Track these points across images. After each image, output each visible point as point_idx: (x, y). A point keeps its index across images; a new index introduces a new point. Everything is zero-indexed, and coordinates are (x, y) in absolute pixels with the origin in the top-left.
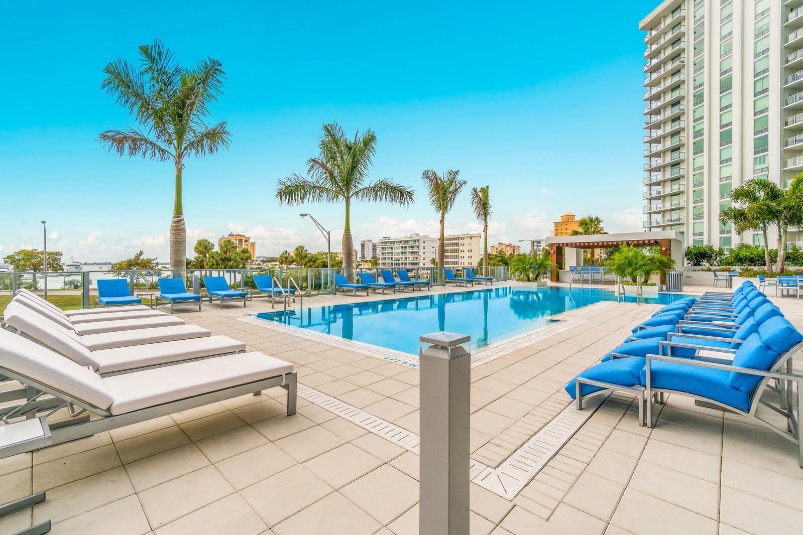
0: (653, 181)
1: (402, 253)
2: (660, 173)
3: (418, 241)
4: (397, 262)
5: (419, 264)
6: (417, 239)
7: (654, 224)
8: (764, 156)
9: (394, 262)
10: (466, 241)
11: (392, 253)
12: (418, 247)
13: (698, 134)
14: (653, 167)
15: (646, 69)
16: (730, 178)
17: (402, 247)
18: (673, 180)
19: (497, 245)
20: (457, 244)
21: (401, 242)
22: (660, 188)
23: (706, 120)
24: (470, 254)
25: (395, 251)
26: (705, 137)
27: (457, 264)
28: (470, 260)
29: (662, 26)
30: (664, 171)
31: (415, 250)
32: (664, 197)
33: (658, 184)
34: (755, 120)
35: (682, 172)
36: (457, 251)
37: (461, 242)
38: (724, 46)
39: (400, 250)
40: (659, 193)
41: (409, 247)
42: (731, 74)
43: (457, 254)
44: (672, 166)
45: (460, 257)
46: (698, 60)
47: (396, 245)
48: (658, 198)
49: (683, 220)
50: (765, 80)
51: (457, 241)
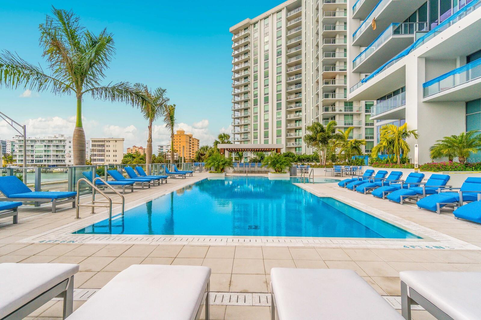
0: (236, 117)
1: (45, 151)
2: (239, 113)
3: (64, 141)
4: (39, 159)
5: (64, 161)
6: (63, 139)
7: (236, 140)
8: (280, 112)
9: (35, 159)
10: (111, 144)
11: (33, 151)
12: (64, 146)
13: (256, 96)
14: (236, 109)
15: (233, 55)
16: (267, 120)
17: (45, 146)
18: (245, 117)
19: (132, 148)
20: (103, 146)
21: (43, 141)
22: (239, 121)
23: (259, 89)
24: (115, 153)
25: (36, 149)
26: (258, 98)
27: (103, 161)
28: (115, 158)
29: (240, 35)
30: (241, 112)
31: (61, 149)
32: (241, 125)
33: (238, 118)
34: (277, 94)
35: (249, 114)
36: (103, 151)
37: (107, 144)
38: (266, 55)
39: (43, 149)
40: (239, 123)
41: (54, 146)
42: (268, 70)
43: (103, 153)
44: (245, 110)
45: (106, 156)
46: (255, 59)
47: (38, 144)
48: (238, 126)
49: (249, 139)
50: (280, 76)
51: (104, 143)
